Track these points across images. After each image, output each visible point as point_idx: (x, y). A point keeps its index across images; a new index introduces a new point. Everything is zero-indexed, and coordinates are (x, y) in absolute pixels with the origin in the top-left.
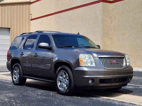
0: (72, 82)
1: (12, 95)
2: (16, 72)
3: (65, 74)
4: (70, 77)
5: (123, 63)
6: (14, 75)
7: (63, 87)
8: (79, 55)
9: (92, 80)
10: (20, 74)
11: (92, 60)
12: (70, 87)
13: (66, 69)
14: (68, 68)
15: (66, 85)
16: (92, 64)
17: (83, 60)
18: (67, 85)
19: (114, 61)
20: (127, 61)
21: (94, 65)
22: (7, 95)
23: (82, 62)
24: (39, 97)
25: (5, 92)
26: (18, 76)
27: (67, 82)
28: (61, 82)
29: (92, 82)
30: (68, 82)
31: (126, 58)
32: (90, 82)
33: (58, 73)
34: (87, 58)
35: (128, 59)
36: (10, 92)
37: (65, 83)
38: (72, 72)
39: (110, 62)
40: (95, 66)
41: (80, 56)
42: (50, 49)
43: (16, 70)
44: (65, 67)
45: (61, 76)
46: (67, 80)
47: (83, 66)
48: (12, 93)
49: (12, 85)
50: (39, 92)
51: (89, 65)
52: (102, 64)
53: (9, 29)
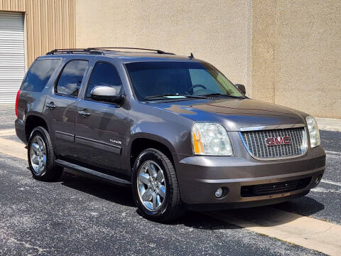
0: (175, 191)
1: (26, 221)
2: (38, 147)
3: (157, 170)
4: (170, 178)
5: (300, 142)
6: (34, 156)
7: (152, 201)
8: (191, 126)
9: (223, 188)
10: (48, 155)
11: (225, 137)
12: (170, 204)
13: (159, 157)
14: (164, 156)
15: (158, 196)
16: (223, 148)
17: (202, 141)
18: (161, 199)
19: (279, 139)
20: (311, 134)
21: (228, 151)
22: (15, 220)
23: (199, 146)
24: (94, 229)
25: (10, 211)
26: (42, 159)
27: (163, 188)
28: (146, 187)
29: (224, 194)
30: (164, 191)
31: (309, 127)
32: (219, 192)
33: (140, 165)
34: (212, 134)
35: (314, 128)
36: (23, 211)
37: (158, 191)
38: (174, 168)
39: (268, 141)
40: (231, 154)
41: (194, 129)
42: (119, 101)
43: (37, 143)
44: (156, 152)
45: (147, 172)
46: (163, 184)
47: (202, 154)
48: (27, 211)
49: (29, 180)
50: (95, 210)
51: (216, 150)
52: (248, 149)
53: (23, 13)
